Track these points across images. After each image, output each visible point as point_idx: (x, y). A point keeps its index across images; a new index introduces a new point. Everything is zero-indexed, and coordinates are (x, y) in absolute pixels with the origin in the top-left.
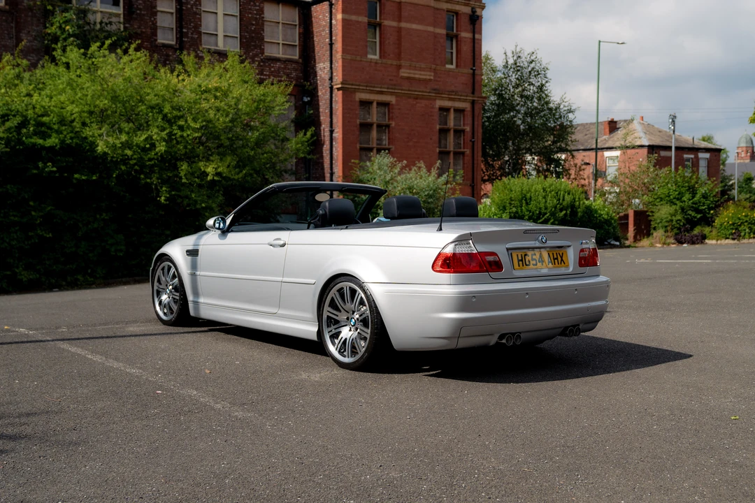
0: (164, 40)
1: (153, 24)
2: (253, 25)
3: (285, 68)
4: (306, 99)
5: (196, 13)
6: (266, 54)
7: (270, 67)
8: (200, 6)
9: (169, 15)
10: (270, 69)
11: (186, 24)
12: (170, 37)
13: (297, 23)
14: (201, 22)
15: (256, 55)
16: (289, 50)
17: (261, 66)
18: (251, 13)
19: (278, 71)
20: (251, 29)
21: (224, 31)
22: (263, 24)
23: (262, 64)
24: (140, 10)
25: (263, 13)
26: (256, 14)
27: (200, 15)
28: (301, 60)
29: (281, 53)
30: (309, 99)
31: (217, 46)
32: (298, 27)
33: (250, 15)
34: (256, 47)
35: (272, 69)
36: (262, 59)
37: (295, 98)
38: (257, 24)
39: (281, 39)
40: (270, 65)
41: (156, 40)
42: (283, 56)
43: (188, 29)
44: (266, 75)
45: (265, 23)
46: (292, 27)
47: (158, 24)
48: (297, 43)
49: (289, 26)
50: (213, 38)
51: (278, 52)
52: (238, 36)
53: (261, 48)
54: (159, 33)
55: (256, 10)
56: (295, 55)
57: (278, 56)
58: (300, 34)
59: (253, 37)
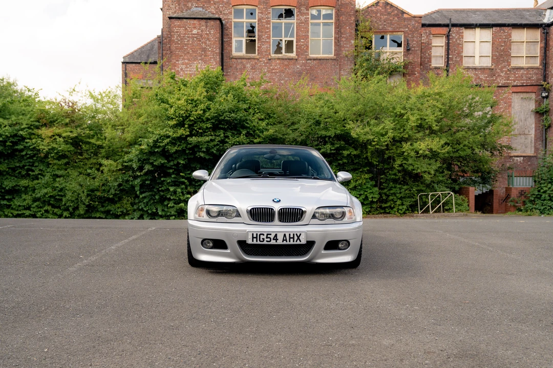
0: (436, 64)
1: (429, 55)
2: (502, 46)
3: (527, 74)
4: (544, 95)
5: (459, 44)
6: (512, 65)
7: (515, 74)
8: (463, 38)
9: (441, 48)
10: (515, 75)
11: (452, 52)
12: (441, 62)
13: (539, 40)
14: (462, 49)
15: (505, 67)
16: (532, 60)
17: (508, 74)
18: (500, 38)
19: (522, 76)
20: (500, 50)
21: (480, 53)
22: (510, 45)
23: (508, 72)
24: (414, 47)
25: (511, 37)
26: (505, 38)
27: (462, 45)
28: (541, 67)
29: (524, 63)
30: (547, 94)
31: (474, 64)
32: (539, 43)
33: (500, 40)
34: (503, 61)
35: (517, 76)
36: (508, 69)
37: (536, 95)
38: (506, 45)
39: (525, 54)
40: (515, 73)
41: (431, 65)
42: (527, 65)
43: (453, 55)
44: (511, 80)
45: (512, 44)
46: (535, 43)
47: (432, 55)
48: (539, 55)
49: (533, 43)
50: (472, 58)
51: (523, 63)
52: (491, 55)
53: (508, 62)
54: (433, 60)
55: (505, 36)
56: (537, 63)
57: (522, 65)
58: (541, 48)
59: (502, 55)
